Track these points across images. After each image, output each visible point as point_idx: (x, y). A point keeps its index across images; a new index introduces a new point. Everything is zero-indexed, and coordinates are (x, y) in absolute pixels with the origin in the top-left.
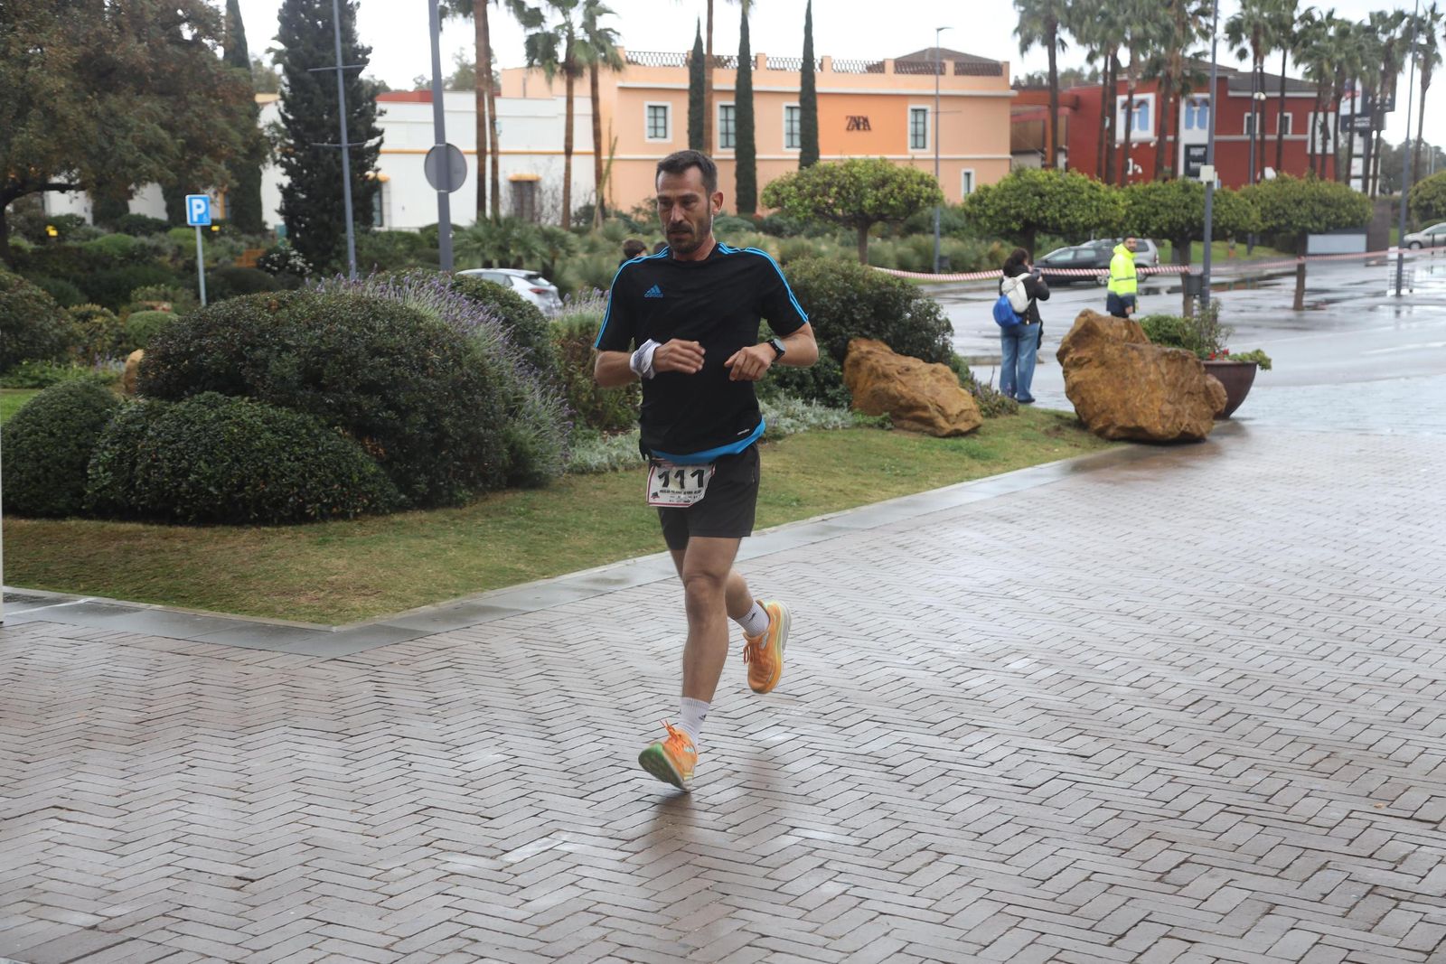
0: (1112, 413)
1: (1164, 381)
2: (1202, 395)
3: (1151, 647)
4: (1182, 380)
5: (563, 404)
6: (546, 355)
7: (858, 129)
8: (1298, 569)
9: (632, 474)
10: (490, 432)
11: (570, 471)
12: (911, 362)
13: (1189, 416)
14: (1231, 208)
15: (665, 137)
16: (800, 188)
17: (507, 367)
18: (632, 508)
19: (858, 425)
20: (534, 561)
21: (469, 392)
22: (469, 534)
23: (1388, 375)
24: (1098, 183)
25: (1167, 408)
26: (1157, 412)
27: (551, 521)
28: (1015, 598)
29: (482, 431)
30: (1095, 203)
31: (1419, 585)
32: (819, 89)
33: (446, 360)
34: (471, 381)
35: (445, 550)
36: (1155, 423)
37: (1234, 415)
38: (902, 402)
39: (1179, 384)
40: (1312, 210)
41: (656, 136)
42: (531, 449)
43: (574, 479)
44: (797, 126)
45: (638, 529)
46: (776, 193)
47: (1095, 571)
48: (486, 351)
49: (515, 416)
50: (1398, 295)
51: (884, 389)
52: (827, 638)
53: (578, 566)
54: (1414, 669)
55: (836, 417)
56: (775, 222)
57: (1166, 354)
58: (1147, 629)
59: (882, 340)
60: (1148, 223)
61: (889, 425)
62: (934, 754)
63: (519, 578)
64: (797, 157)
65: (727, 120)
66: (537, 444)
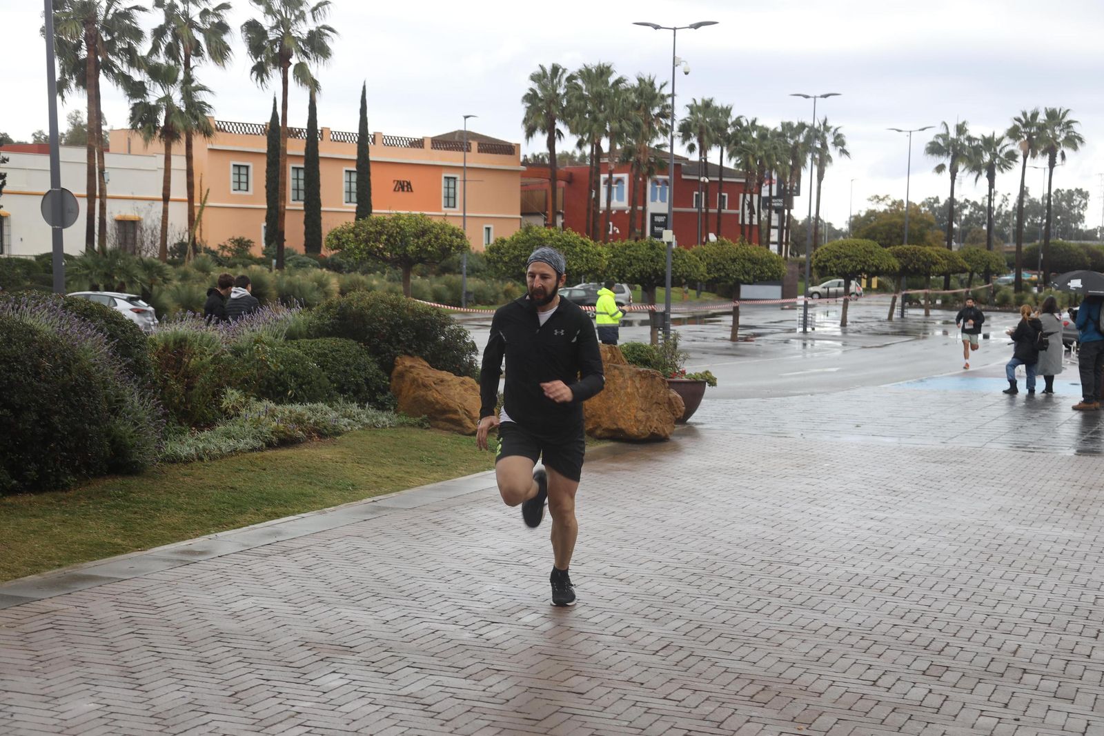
0: (600, 418)
1: (638, 393)
2: (666, 405)
3: (631, 603)
4: (651, 393)
5: (158, 405)
6: (144, 364)
7: (403, 190)
8: (739, 541)
9: (216, 463)
10: (94, 427)
11: (163, 460)
12: (445, 375)
13: (657, 421)
14: (685, 262)
15: (247, 190)
16: (357, 235)
17: (110, 374)
18: (216, 492)
19: (402, 424)
20: (129, 536)
21: (76, 394)
22: (73, 513)
23: (799, 392)
24: (587, 239)
25: (641, 415)
26: (633, 417)
27: (144, 502)
28: (526, 564)
29: (87, 427)
30: (585, 255)
31: (826, 553)
32: (372, 158)
33: (56, 367)
34: (79, 385)
35: (50, 528)
36: (631, 426)
37: (689, 420)
38: (437, 406)
39: (650, 396)
40: (744, 266)
41: (239, 189)
42: (129, 442)
43: (166, 468)
44: (354, 186)
45: (220, 509)
46: (338, 238)
47: (587, 543)
48: (92, 360)
49: (117, 415)
50: (805, 331)
51: (423, 396)
52: (375, 598)
53: (169, 540)
54: (824, 619)
55: (384, 418)
56: (336, 261)
57: (639, 373)
58: (627, 589)
59: (422, 357)
60: (625, 271)
61: (427, 425)
62: (461, 693)
63: (116, 550)
64: (355, 210)
65: (298, 179)
66: (135, 438)
